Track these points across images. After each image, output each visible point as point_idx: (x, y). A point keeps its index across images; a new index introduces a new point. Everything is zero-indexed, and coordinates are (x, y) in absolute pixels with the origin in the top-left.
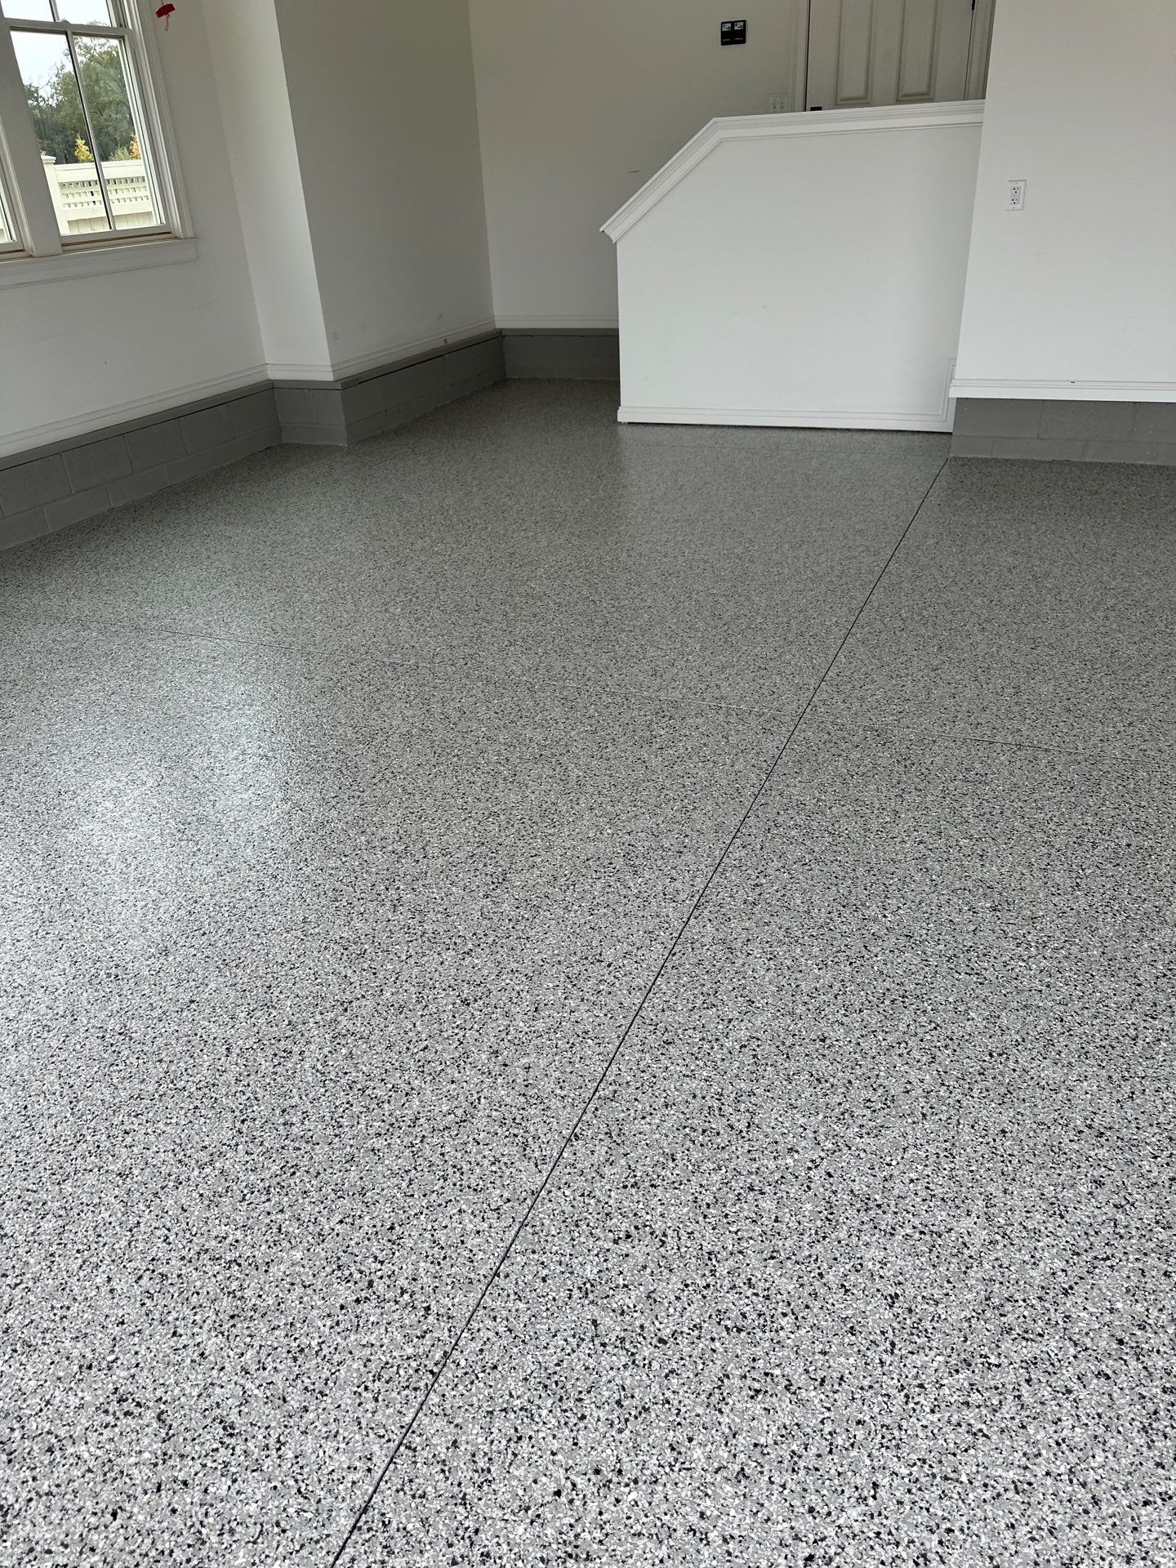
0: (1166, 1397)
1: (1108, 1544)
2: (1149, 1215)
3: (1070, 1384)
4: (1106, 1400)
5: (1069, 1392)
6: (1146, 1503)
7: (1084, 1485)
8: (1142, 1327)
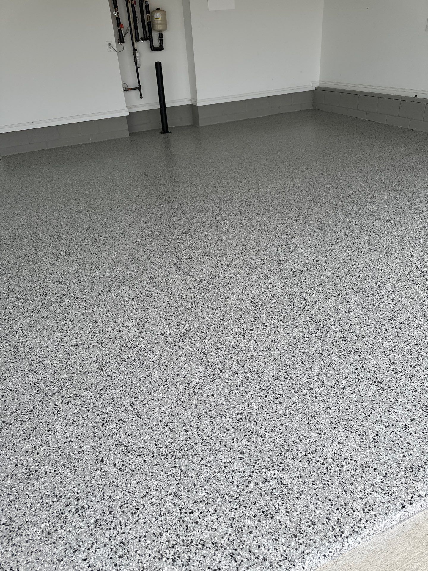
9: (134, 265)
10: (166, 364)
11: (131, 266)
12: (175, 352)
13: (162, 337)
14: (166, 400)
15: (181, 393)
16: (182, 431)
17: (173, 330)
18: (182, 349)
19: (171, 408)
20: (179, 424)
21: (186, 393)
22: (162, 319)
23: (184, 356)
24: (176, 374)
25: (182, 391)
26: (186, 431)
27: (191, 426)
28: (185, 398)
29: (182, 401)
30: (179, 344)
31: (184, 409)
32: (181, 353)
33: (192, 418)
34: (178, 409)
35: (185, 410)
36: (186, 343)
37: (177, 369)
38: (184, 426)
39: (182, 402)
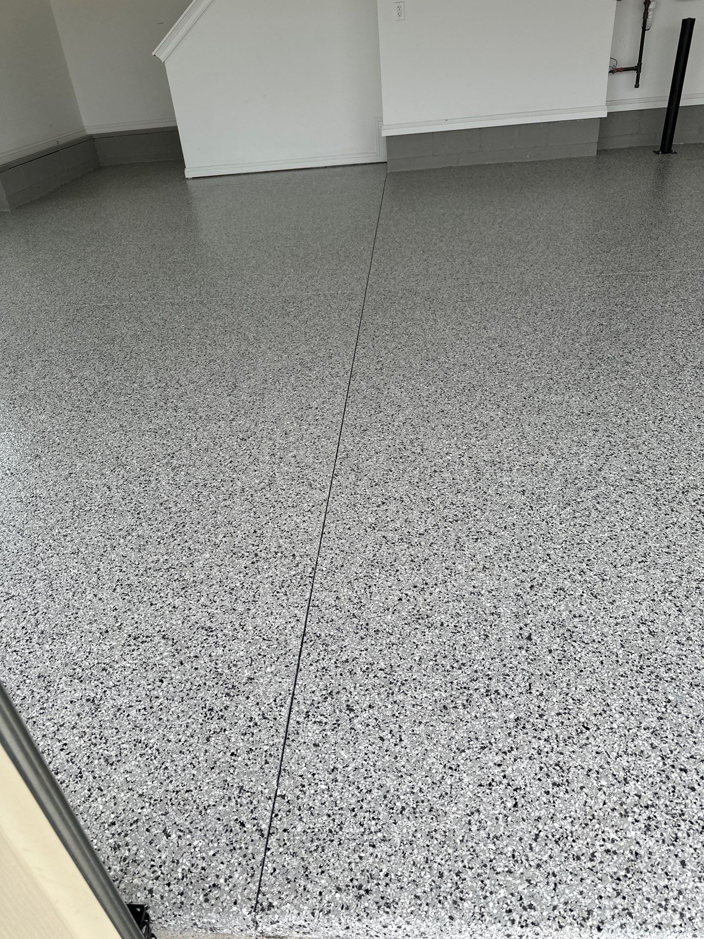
0: (659, 492)
1: (658, 545)
2: (623, 436)
3: (617, 499)
4: (634, 500)
5: (618, 502)
6: (667, 528)
7: (639, 529)
8: (638, 473)
9: (593, 361)
10: (646, 530)
11: (588, 362)
12: (663, 515)
13: (640, 486)
14: (644, 586)
15: (672, 582)
16: (672, 640)
17: (662, 480)
18: (677, 514)
19: (653, 600)
20: (666, 629)
21: (683, 585)
22: (641, 457)
23: (682, 526)
24: (664, 550)
25: (674, 580)
26: (678, 643)
27: (689, 639)
28: (681, 592)
29: (673, 594)
30: (672, 504)
31: (677, 609)
32: (675, 520)
33: (692, 627)
34: (665, 605)
35: (680, 611)
36: (686, 505)
37: (667, 544)
38: (676, 635)
39: (675, 597)
